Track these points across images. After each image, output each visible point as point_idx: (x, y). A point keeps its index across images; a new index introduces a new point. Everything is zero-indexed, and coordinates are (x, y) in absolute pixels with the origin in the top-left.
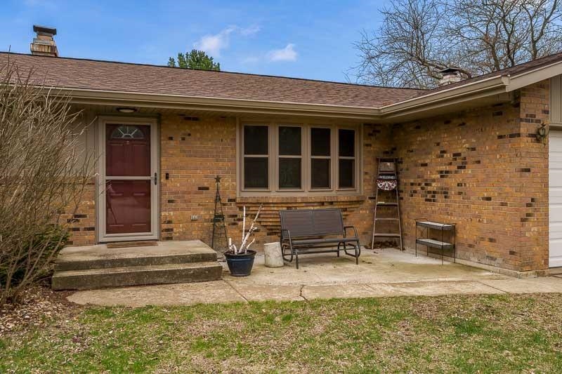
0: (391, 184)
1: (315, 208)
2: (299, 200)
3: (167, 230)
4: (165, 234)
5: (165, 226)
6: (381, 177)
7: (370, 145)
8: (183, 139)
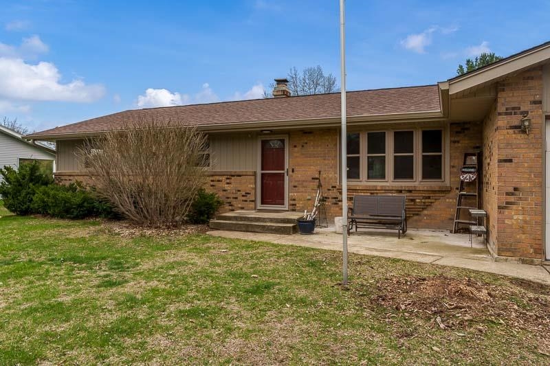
0: (472, 176)
1: (394, 195)
2: (379, 188)
3: (293, 205)
4: (291, 207)
5: (292, 202)
6: (463, 170)
7: (458, 142)
8: (303, 146)
